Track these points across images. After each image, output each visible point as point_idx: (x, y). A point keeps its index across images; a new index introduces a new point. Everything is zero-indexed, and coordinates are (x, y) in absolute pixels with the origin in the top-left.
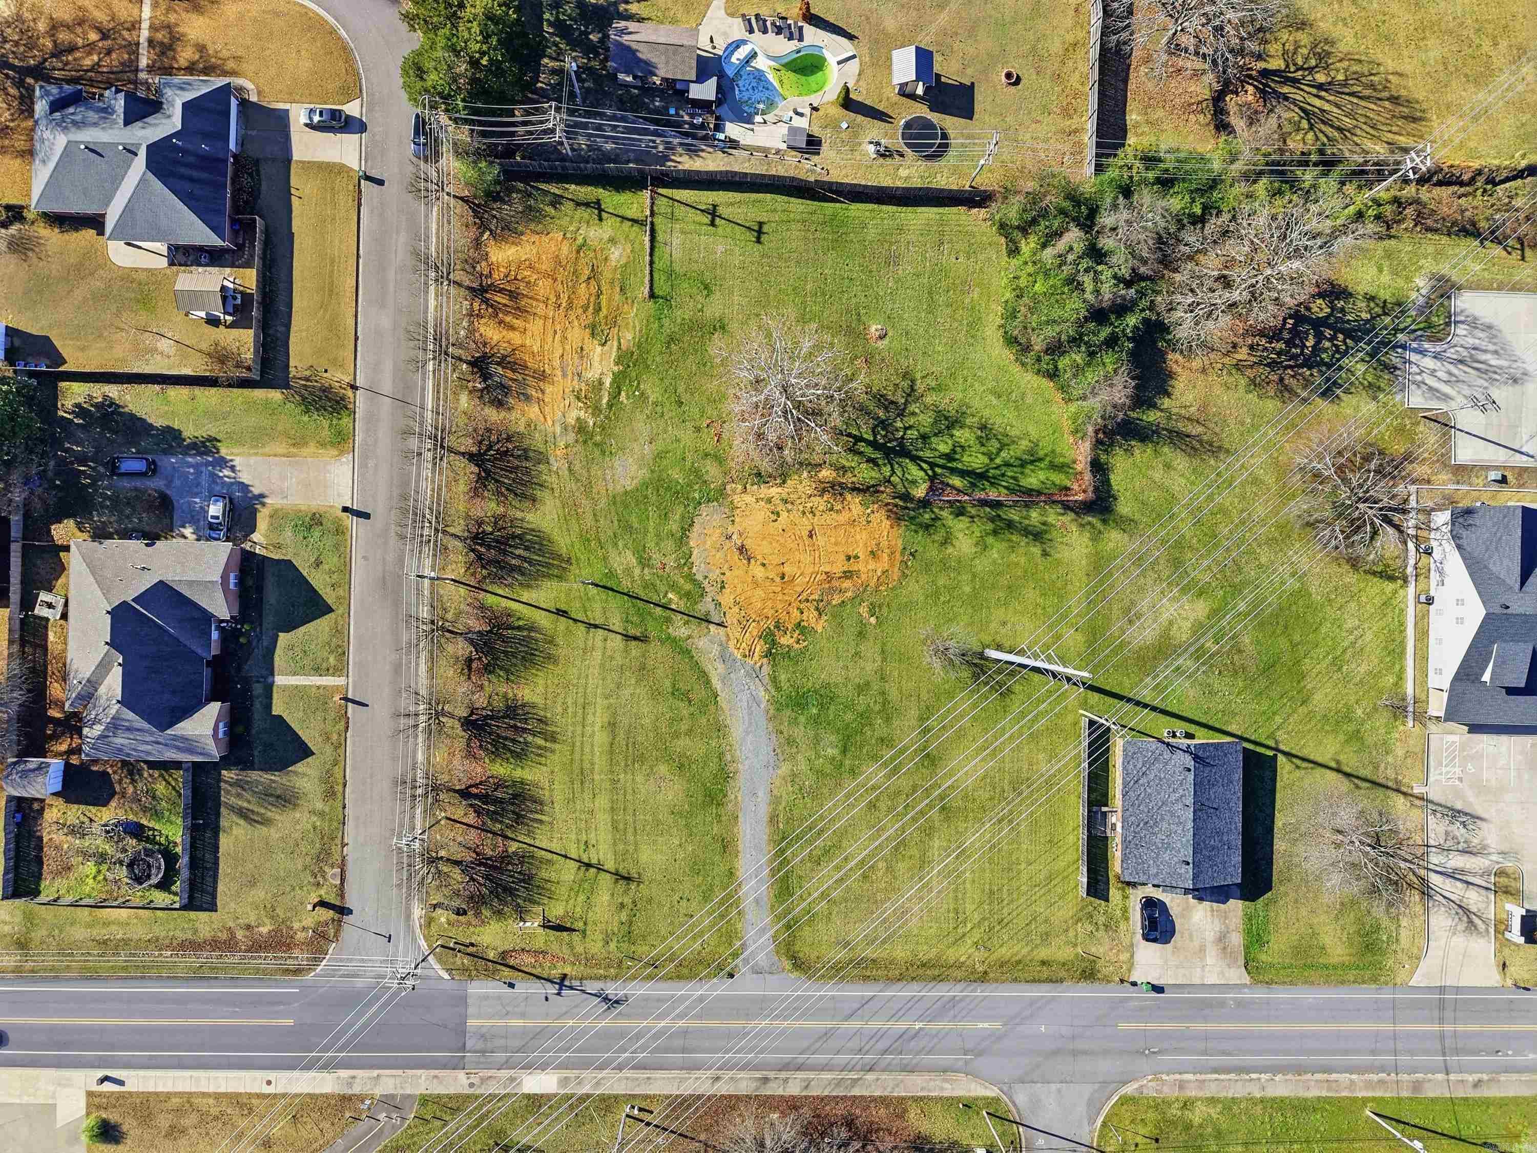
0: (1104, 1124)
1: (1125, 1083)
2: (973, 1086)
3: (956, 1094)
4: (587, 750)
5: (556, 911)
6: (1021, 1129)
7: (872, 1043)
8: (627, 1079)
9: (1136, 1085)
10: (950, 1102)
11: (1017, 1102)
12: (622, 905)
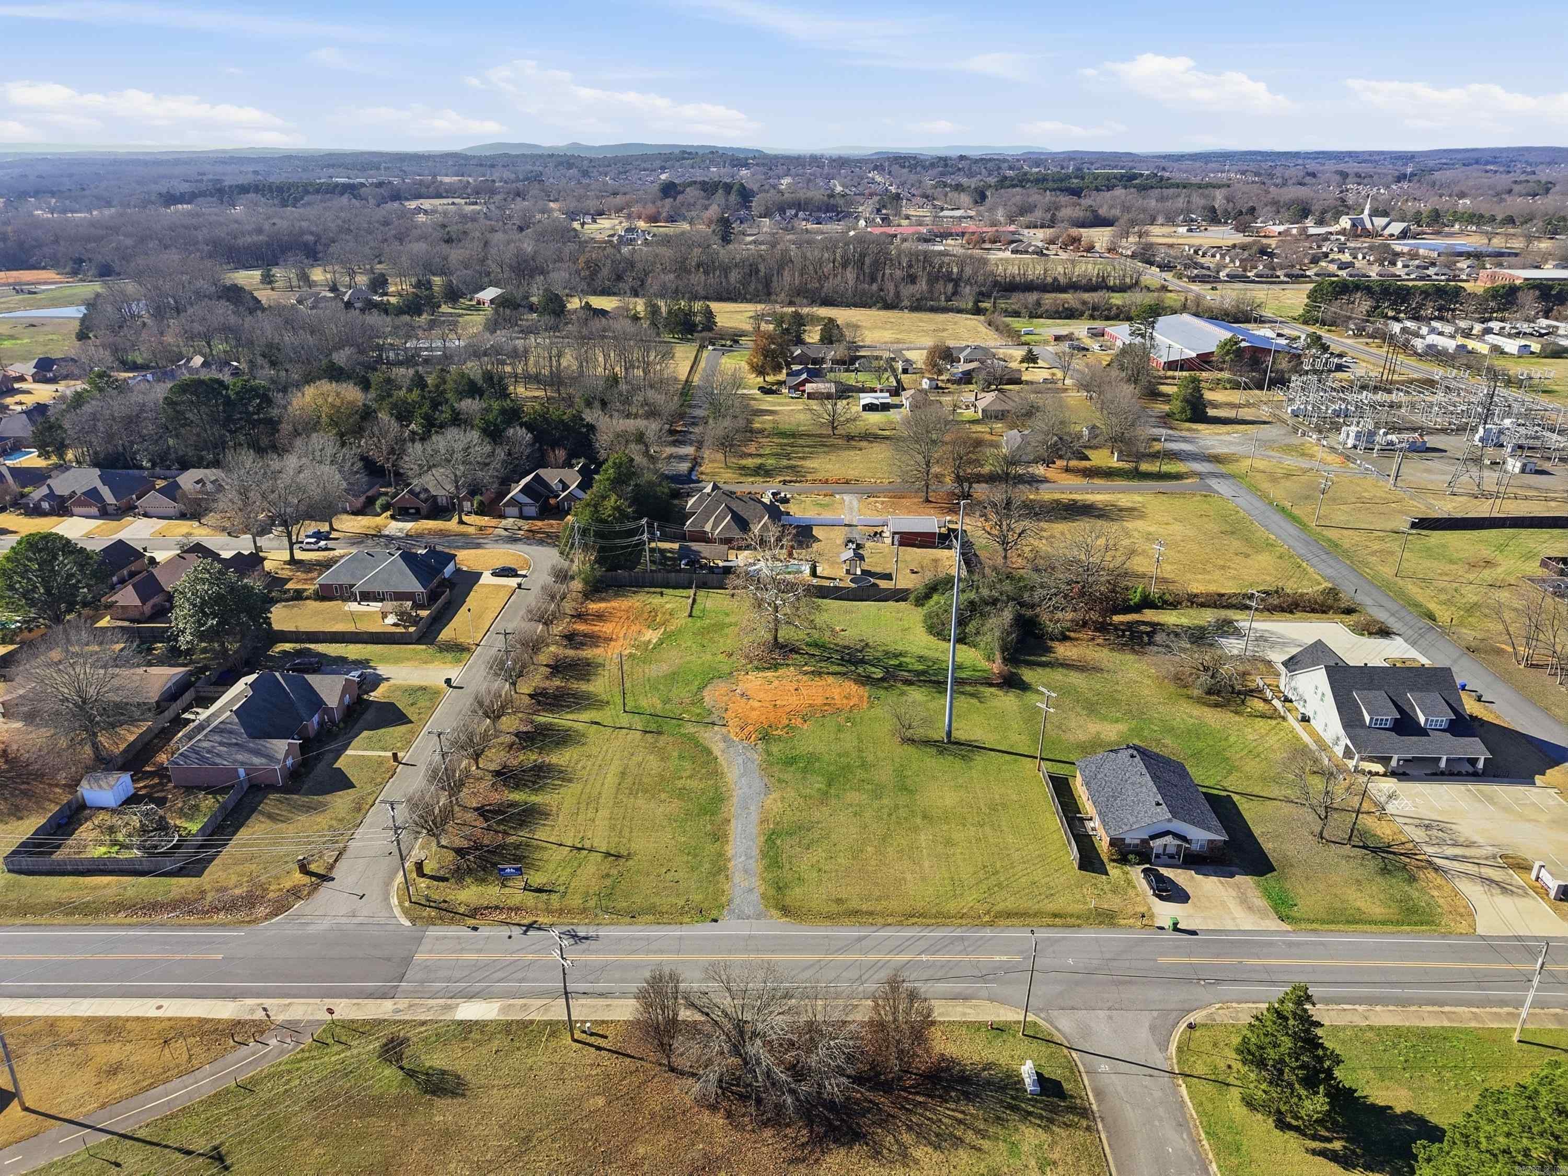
0: (1180, 1049)
1: (1189, 1011)
2: (1002, 1011)
3: (980, 1019)
4: (598, 785)
5: (537, 879)
6: (1074, 1054)
7: (871, 972)
8: (582, 1005)
9: (1204, 1013)
10: (976, 1027)
11: (1060, 1027)
12: (608, 875)
